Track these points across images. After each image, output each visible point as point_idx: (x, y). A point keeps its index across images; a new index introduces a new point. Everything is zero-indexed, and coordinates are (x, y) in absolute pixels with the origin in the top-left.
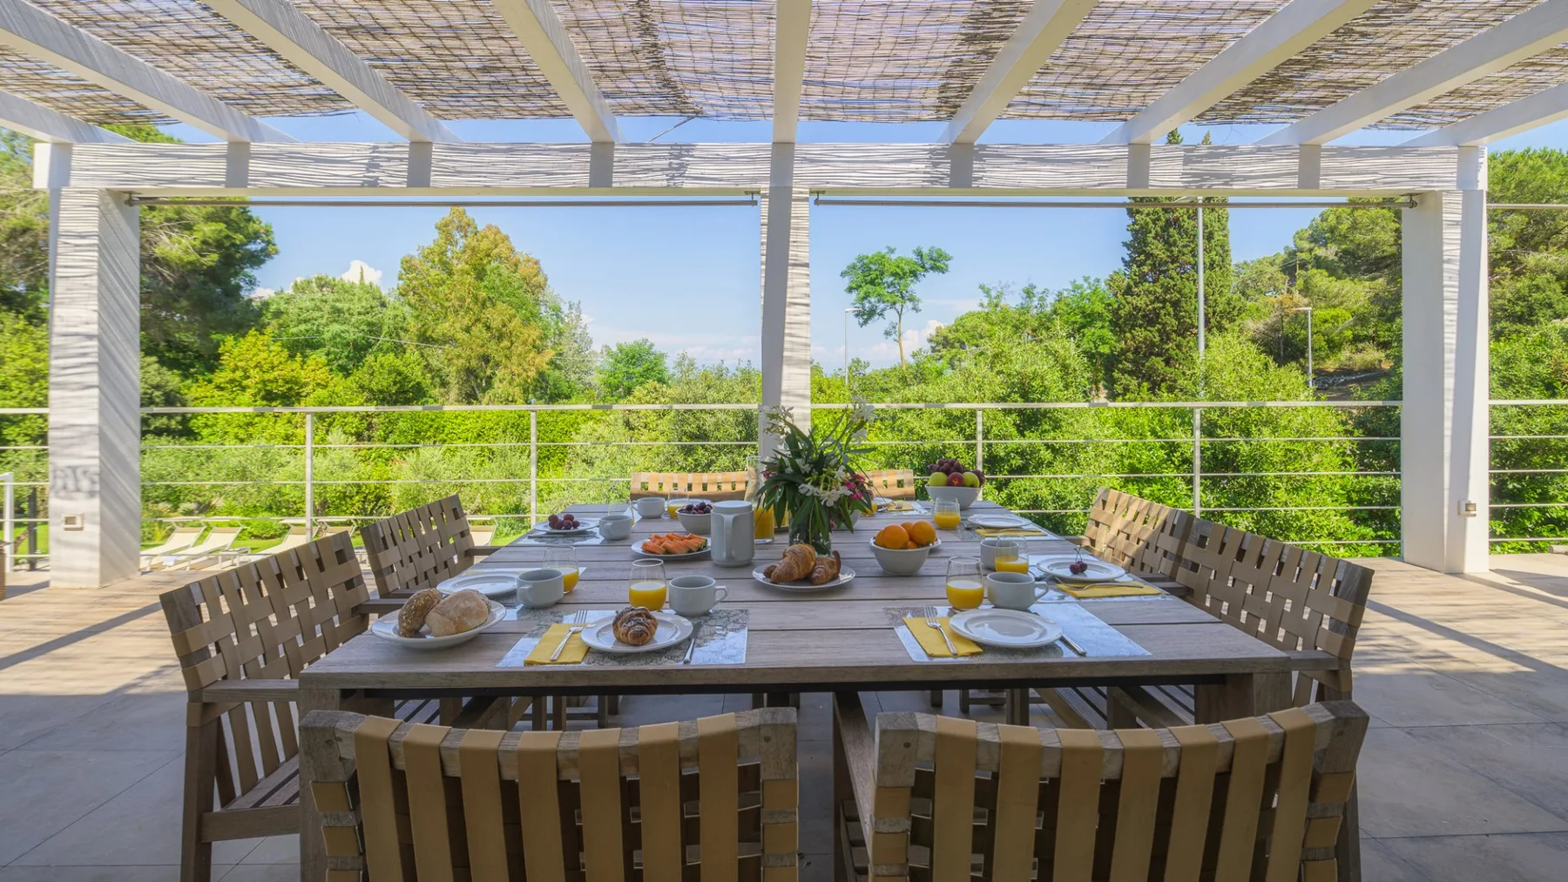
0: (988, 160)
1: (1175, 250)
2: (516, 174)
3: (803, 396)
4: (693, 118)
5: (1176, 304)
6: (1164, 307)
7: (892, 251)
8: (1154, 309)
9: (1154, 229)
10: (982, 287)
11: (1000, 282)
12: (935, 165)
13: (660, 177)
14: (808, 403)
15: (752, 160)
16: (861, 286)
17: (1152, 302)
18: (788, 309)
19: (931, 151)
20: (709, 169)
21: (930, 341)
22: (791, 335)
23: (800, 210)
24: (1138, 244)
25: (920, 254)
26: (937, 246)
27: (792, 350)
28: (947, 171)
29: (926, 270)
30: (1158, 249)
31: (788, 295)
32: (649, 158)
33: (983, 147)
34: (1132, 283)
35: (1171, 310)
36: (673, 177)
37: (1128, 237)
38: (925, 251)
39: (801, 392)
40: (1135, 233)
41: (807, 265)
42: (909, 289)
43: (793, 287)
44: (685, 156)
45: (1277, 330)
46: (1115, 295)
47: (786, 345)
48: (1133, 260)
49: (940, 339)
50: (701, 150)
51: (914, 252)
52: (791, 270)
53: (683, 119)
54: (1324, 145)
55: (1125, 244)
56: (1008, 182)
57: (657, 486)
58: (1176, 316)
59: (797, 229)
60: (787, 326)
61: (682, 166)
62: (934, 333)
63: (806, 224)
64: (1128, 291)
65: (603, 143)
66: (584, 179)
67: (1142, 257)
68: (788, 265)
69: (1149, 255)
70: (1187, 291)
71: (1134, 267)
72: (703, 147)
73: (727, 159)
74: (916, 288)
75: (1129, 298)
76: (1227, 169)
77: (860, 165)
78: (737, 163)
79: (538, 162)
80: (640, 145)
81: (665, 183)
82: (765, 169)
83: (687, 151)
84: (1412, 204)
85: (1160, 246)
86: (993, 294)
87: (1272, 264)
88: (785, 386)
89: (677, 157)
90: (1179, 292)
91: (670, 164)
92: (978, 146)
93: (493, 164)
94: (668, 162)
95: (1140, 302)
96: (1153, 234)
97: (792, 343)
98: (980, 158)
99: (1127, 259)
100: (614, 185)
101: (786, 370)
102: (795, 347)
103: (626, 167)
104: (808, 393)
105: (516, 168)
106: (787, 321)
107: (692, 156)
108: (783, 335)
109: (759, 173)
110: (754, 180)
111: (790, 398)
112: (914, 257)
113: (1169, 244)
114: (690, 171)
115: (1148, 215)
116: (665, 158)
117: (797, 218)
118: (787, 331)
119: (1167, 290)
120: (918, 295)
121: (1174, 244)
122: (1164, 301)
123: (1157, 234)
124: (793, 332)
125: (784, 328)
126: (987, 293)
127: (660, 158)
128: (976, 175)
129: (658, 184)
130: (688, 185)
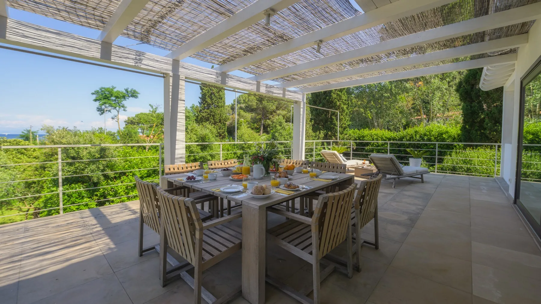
0: (230, 79)
1: (213, 101)
2: (61, 45)
3: (183, 141)
4: (144, 43)
5: (213, 116)
6: (210, 117)
7: (114, 88)
8: (208, 117)
9: (208, 95)
10: (150, 105)
11: (156, 104)
12: (217, 77)
13: (132, 62)
14: (185, 144)
15: (166, 63)
16: (101, 100)
17: (207, 115)
18: (178, 114)
19: (217, 73)
20: (151, 63)
21: (125, 122)
22: (179, 122)
23: (182, 83)
24: (203, 98)
25: (127, 90)
26: (134, 89)
27: (179, 127)
28: (220, 79)
29: (129, 97)
30: (209, 100)
31: (178, 109)
32: (127, 54)
33: (228, 75)
34: (202, 109)
35: (212, 117)
36: (137, 63)
37: (200, 96)
38: (129, 90)
39: (182, 140)
40: (203, 95)
41: (184, 101)
42: (122, 103)
43: (180, 107)
44: (142, 56)
45: (232, 124)
46: (197, 112)
47: (178, 125)
48: (202, 103)
49: (130, 121)
50: (148, 55)
51: (125, 89)
52: (179, 102)
53: (140, 42)
54: (286, 89)
55: (200, 98)
56: (234, 85)
57: (173, 169)
58: (214, 120)
59: (181, 89)
60: (178, 119)
61: (140, 59)
62: (127, 119)
63: (184, 88)
64: (200, 111)
65: (107, 43)
66: (98, 55)
67: (205, 102)
68: (178, 100)
69: (206, 102)
70: (216, 112)
71: (202, 104)
72: (149, 54)
73: (158, 61)
74: (125, 102)
75: (201, 113)
76: (272, 91)
77: (199, 73)
78: (161, 63)
79: (74, 43)
80: (124, 47)
81: (134, 64)
82: (170, 68)
83: (143, 54)
84: (296, 103)
85: (209, 99)
86: (154, 107)
87: (229, 107)
88: (177, 138)
89: (139, 56)
90: (214, 113)
91: (136, 58)
92: (228, 74)
93: (48, 38)
94: (135, 57)
95: (204, 114)
96: (207, 96)
97: (179, 124)
98: (228, 78)
99: (200, 102)
100: (112, 60)
101: (178, 133)
102: (181, 126)
103: (117, 54)
104: (184, 140)
105: (62, 42)
106: (178, 117)
107: (144, 57)
108: (177, 122)
109: (168, 68)
110: (167, 70)
111: (179, 142)
112: (124, 91)
113: (211, 99)
114: (143, 62)
115: (206, 90)
116: (134, 55)
117: (181, 85)
118: (178, 121)
119: (211, 112)
120: (126, 105)
121: (213, 99)
122: (210, 115)
123: (208, 96)
124: (180, 121)
125: (177, 120)
126: (152, 107)
127: (131, 54)
128: (227, 82)
129: (131, 64)
130: (143, 66)
